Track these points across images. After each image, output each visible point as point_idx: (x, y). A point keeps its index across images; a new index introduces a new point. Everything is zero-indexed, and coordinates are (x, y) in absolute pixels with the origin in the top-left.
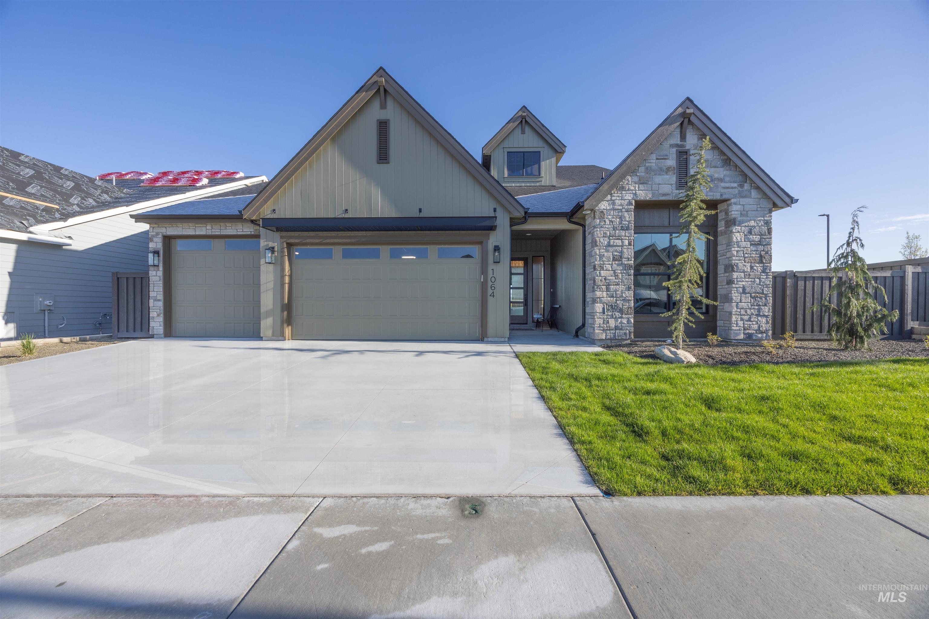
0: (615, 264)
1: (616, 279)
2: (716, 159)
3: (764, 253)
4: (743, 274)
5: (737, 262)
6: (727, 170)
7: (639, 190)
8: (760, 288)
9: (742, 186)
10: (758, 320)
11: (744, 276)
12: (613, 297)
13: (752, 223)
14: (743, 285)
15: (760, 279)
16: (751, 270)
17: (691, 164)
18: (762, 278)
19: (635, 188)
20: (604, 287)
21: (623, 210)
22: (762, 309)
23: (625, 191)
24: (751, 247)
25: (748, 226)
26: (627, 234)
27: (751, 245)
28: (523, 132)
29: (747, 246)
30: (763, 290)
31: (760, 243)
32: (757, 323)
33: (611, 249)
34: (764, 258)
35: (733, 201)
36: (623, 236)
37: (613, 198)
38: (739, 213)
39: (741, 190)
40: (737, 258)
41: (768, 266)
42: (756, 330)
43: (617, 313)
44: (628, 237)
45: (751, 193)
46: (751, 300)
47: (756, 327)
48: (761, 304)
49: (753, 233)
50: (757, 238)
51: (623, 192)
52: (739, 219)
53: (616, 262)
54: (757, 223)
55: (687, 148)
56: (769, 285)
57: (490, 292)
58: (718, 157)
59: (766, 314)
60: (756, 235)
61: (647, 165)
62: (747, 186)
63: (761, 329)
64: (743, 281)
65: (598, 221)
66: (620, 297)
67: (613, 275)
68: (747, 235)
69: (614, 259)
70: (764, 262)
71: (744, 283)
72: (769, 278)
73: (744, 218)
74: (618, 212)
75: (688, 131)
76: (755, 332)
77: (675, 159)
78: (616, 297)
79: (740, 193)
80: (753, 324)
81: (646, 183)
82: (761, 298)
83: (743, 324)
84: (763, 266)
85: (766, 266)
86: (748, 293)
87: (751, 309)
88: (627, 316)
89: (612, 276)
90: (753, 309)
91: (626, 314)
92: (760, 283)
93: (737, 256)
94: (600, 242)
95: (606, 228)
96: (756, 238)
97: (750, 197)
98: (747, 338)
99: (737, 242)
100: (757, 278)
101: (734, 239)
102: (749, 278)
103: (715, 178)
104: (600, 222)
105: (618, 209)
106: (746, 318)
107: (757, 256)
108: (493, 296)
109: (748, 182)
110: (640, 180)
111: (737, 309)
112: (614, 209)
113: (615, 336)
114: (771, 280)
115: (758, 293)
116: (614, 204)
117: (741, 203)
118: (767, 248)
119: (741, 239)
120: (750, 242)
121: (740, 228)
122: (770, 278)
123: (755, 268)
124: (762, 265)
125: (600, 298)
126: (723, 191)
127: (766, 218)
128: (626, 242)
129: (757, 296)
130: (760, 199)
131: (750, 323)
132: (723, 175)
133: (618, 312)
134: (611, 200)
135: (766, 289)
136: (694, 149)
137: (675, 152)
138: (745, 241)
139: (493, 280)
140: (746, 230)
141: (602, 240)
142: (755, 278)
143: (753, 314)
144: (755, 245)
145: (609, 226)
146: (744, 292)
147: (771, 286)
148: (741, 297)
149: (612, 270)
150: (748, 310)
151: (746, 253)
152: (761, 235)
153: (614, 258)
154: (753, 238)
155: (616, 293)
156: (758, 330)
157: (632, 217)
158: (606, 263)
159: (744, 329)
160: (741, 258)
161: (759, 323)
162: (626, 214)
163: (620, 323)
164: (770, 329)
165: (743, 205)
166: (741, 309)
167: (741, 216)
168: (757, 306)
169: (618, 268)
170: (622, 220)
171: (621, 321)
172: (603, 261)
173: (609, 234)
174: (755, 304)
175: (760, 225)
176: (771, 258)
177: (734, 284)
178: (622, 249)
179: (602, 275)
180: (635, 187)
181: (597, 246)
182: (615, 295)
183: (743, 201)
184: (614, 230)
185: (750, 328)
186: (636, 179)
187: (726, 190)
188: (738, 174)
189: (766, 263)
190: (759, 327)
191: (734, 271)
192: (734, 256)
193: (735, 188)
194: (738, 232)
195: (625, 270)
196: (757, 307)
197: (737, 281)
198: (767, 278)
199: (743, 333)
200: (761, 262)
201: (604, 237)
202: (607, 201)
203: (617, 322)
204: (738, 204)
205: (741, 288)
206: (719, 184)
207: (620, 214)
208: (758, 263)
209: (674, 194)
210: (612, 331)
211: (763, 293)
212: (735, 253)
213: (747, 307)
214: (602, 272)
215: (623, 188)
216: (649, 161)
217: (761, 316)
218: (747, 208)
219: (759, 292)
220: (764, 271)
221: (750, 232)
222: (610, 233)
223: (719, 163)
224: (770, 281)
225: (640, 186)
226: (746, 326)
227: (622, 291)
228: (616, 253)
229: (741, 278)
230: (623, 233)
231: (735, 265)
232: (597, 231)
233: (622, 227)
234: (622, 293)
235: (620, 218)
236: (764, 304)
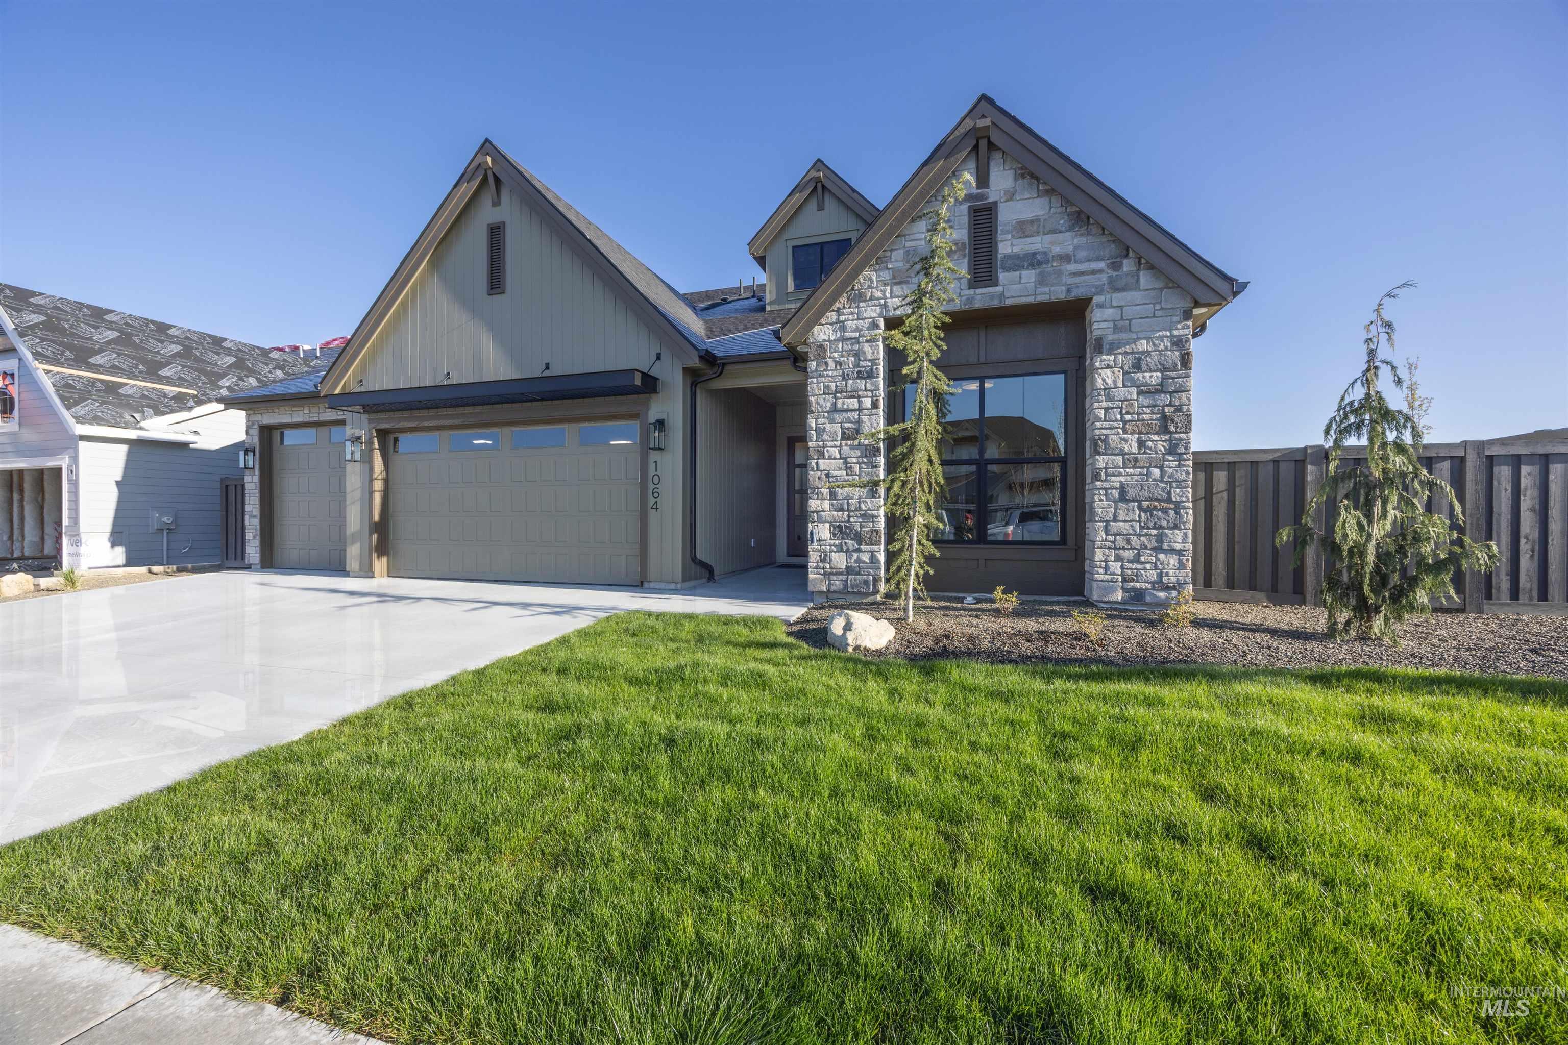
0: (846, 445)
1: (847, 475)
2: (1056, 213)
3: (1172, 409)
4: (1120, 458)
5: (1105, 432)
6: (1082, 235)
7: (891, 297)
8: (1163, 490)
9: (1116, 266)
10: (1158, 559)
11: (1124, 462)
12: (842, 510)
13: (1143, 345)
14: (1120, 482)
15: (1161, 468)
16: (1140, 447)
17: (999, 232)
18: (1167, 467)
19: (884, 295)
20: (825, 491)
21: (861, 339)
22: (1167, 536)
23: (865, 301)
24: (1141, 398)
25: (1133, 353)
26: (869, 386)
27: (1139, 394)
28: (821, 208)
29: (1129, 397)
30: (1169, 493)
31: (1161, 389)
32: (1156, 568)
33: (838, 417)
34: (1172, 420)
35: (1096, 300)
36: (861, 390)
37: (842, 318)
38: (1111, 325)
39: (1114, 274)
40: (1106, 425)
41: (1181, 439)
42: (1153, 583)
43: (849, 542)
44: (872, 391)
45: (1138, 281)
46: (1140, 516)
47: (1153, 575)
48: (1164, 523)
49: (1144, 367)
50: (1153, 378)
51: (861, 304)
52: (1110, 338)
53: (849, 442)
54: (1154, 344)
55: (991, 200)
56: (1183, 481)
57: (651, 501)
58: (1059, 210)
59: (1178, 546)
60: (1151, 371)
61: (908, 244)
62: (1128, 266)
63: (1165, 580)
64: (1120, 474)
65: (814, 363)
66: (856, 510)
67: (843, 467)
68: (1130, 373)
69: (845, 437)
70: (1172, 429)
71: (1122, 479)
72: (1185, 466)
73: (1124, 336)
74: (852, 344)
75: (992, 164)
76: (1149, 586)
77: (967, 225)
78: (848, 510)
79: (1111, 281)
80: (1145, 569)
81: (907, 282)
82: (1165, 511)
83: (1122, 567)
84: (1170, 440)
85: (1176, 439)
86: (1134, 500)
87: (1140, 535)
88: (869, 548)
89: (840, 469)
90: (1146, 535)
91: (867, 544)
92: (1162, 476)
93: (1105, 420)
94: (818, 403)
95: (828, 376)
96: (1151, 377)
97: (1137, 288)
98: (1131, 598)
99: (1105, 389)
100: (1156, 467)
101: (1099, 383)
102: (1134, 467)
103: (1053, 256)
104: (817, 365)
105: (851, 339)
106: (1128, 554)
107: (1154, 417)
108: (657, 509)
109: (1131, 254)
110: (894, 277)
111: (1107, 534)
112: (844, 340)
113: (846, 586)
114: (1190, 470)
115: (1157, 500)
116: (843, 328)
117: (1115, 304)
118: (1179, 398)
119: (1115, 382)
120: (1138, 387)
121: (1112, 358)
122: (1188, 466)
123: (1150, 444)
124: (1167, 437)
125: (817, 512)
126: (1072, 280)
127: (1175, 333)
128: (867, 403)
129: (1155, 507)
130: (1161, 290)
131: (1139, 566)
132: (1071, 248)
133: (852, 539)
134: (838, 321)
135: (1178, 491)
136: (1005, 202)
137: (966, 212)
138: (1124, 386)
139: (656, 480)
140: (1130, 359)
141: (821, 401)
142: (1150, 466)
143: (1146, 548)
144: (1149, 392)
145: (835, 373)
146: (1123, 497)
147: (1190, 483)
148: (1116, 509)
149: (841, 458)
150: (1134, 539)
151: (1127, 413)
152: (1164, 369)
153: (843, 433)
154: (1144, 377)
155: (848, 503)
156: (1157, 583)
157: (878, 352)
158: (829, 444)
159: (1125, 580)
160: (1115, 424)
161: (1160, 567)
162: (867, 347)
163: (856, 561)
164: (1189, 580)
165: (1121, 307)
166: (1116, 535)
167: (1114, 333)
168: (1154, 528)
169: (852, 453)
170: (860, 360)
171: (858, 558)
172: (823, 441)
173: (834, 388)
174: (1151, 525)
175: (1162, 347)
176: (1190, 422)
177: (1100, 480)
178: (859, 415)
179: (822, 468)
180: (884, 292)
181: (812, 412)
182: (846, 507)
183: (1118, 298)
184: (844, 379)
185: (1137, 577)
186: (886, 275)
187: (1077, 280)
188: (1108, 241)
189: (1176, 433)
190: (1160, 575)
191: (1099, 454)
192: (1099, 420)
193: (1101, 271)
194: (1108, 367)
195: (866, 456)
196: (1155, 532)
197: (1107, 475)
198: (1179, 466)
199: (1122, 588)
200: (1164, 429)
201: (824, 393)
202: (831, 324)
203: (851, 559)
204: (1108, 305)
205: (1116, 489)
206: (1062, 268)
207: (856, 347)
208: (1157, 433)
209: (964, 298)
210: (841, 577)
211: (1169, 500)
212: (1101, 414)
213: (1131, 532)
214: (821, 461)
215: (860, 297)
216: (912, 237)
217: (1166, 552)
218: (1129, 312)
219: (1159, 497)
220: (1171, 451)
221: (1137, 367)
222: (836, 386)
223: (1062, 222)
224: (1187, 473)
225: (895, 288)
226: (1129, 572)
227: (860, 498)
228: (847, 425)
229: (1115, 468)
230: (861, 384)
231: (1100, 439)
232: (812, 383)
233: (859, 372)
234: (860, 502)
235: (857, 355)
236: (1171, 525)
